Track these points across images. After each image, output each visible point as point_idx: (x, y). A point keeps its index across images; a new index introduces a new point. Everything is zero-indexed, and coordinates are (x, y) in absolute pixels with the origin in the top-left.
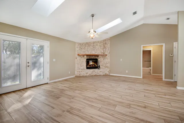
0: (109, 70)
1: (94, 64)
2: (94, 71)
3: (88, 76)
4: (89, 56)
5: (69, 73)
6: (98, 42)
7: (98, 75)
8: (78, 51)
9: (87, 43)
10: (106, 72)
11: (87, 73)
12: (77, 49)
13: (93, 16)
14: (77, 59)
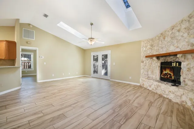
1: (169, 74)
2: (160, 86)
4: (164, 58)
8: (145, 51)
9: (162, 34)
10: (184, 98)
12: (144, 49)
13: (92, 24)
14: (143, 62)
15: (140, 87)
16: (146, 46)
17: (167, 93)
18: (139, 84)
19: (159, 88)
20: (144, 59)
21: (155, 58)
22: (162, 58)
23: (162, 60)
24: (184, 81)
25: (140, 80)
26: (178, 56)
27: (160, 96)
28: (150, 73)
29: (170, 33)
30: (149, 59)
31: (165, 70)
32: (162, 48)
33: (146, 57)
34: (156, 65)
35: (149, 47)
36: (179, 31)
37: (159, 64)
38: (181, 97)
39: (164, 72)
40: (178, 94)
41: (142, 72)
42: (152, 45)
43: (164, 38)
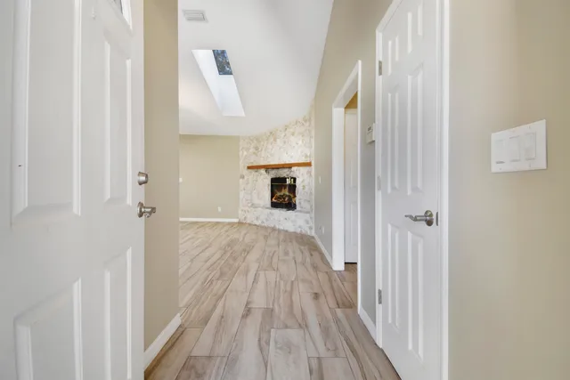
1: (287, 196)
5: (220, 210)
6: (297, 122)
11: (258, 218)
12: (245, 153)
14: (243, 177)
15: (240, 224)
16: (248, 149)
18: (236, 220)
20: (246, 172)
23: (273, 174)
24: (300, 204)
25: (240, 212)
26: (293, 169)
27: (274, 229)
28: (254, 197)
29: (284, 134)
30: (253, 171)
31: (280, 191)
32: (273, 155)
33: (249, 168)
34: (264, 181)
35: (252, 150)
37: (268, 182)
39: (278, 194)
41: (241, 196)
42: (257, 148)
43: (275, 140)
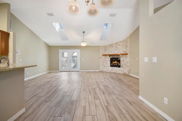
0: (128, 70)
1: (117, 63)
2: (114, 69)
3: (108, 72)
4: (113, 56)
5: (94, 68)
6: (121, 42)
7: (117, 72)
8: (102, 52)
9: (111, 45)
10: (125, 71)
11: (108, 70)
12: (102, 51)
13: (84, 32)
14: (101, 58)
15: (101, 72)
16: (103, 50)
17: (117, 71)
18: (99, 71)
19: (113, 70)
20: (102, 56)
21: (108, 56)
22: (112, 56)
23: (111, 57)
24: (122, 65)
25: (100, 68)
26: (120, 55)
27: (115, 73)
28: (105, 64)
29: (116, 45)
30: (104, 56)
31: (114, 62)
32: (111, 51)
33: (103, 55)
34: (108, 59)
35: (104, 50)
36: (119, 45)
37: (110, 59)
38: (124, 71)
39: (114, 63)
40: (123, 70)
41: (101, 64)
42: (105, 49)
43: (112, 47)
